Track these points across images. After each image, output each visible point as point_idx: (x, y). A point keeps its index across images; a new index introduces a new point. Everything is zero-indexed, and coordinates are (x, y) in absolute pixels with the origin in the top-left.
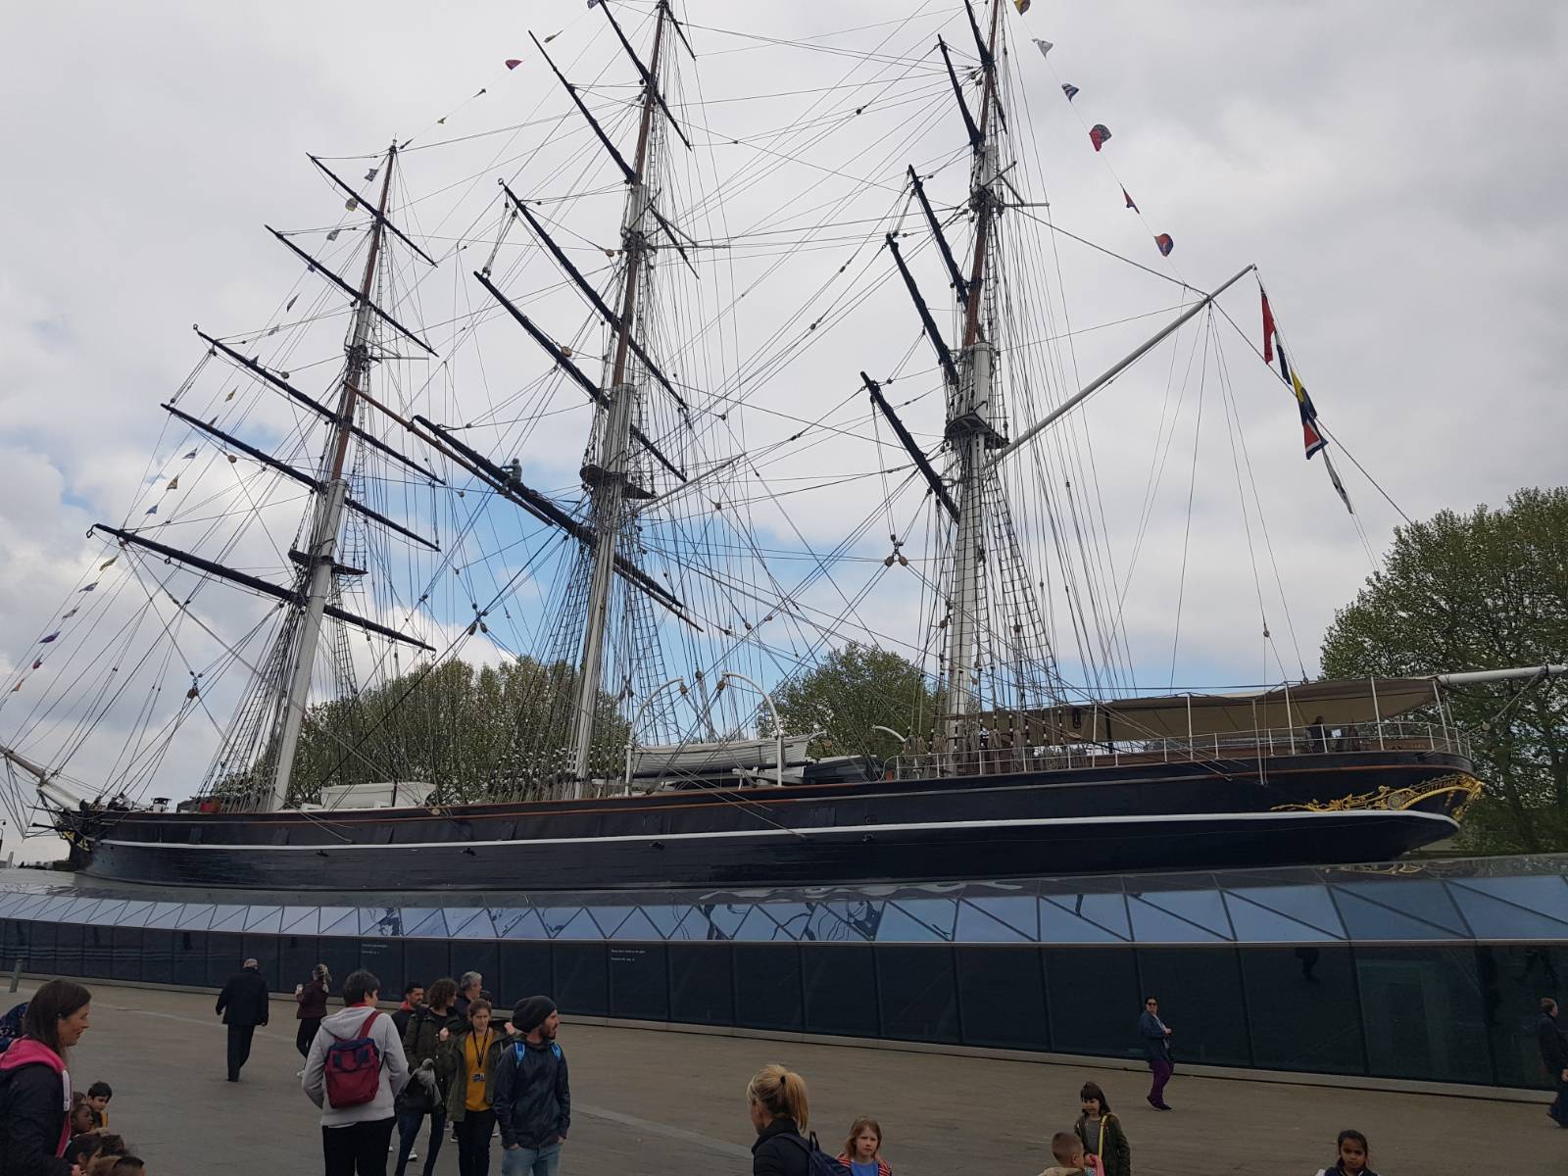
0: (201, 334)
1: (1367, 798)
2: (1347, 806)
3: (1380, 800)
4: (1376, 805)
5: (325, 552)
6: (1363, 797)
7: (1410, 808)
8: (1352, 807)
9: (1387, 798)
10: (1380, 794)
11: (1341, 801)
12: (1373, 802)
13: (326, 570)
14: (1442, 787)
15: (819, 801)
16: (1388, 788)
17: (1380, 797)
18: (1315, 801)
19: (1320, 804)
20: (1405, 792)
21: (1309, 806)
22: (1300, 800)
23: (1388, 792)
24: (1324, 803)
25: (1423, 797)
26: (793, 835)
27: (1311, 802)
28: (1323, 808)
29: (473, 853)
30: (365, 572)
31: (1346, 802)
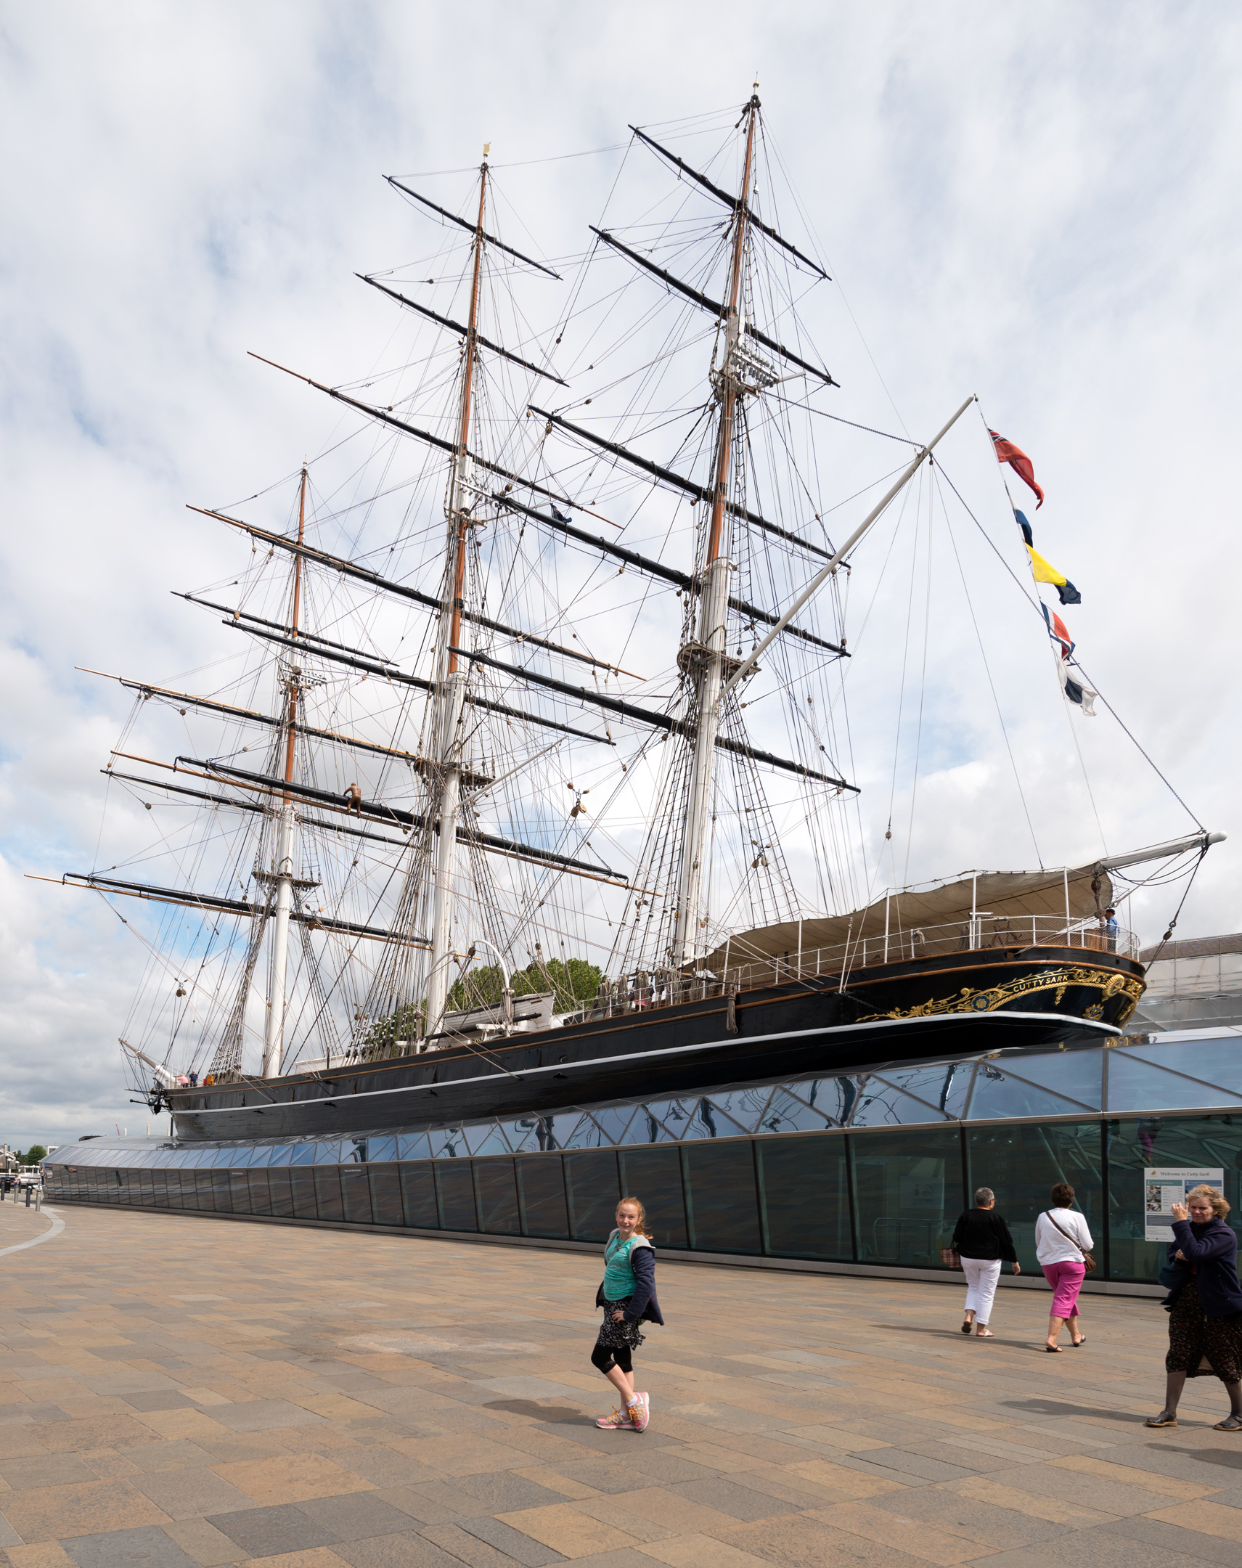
1: (949, 1002)
2: (928, 1010)
3: (963, 1003)
4: (959, 1008)
6: (944, 1001)
7: (1002, 1009)
8: (932, 1013)
9: (971, 999)
10: (963, 996)
11: (923, 1007)
12: (956, 1006)
16: (972, 990)
17: (962, 999)
18: (897, 1009)
19: (901, 1012)
20: (992, 993)
21: (891, 1015)
22: (883, 1008)
23: (971, 994)
24: (905, 1009)
25: (1016, 995)
27: (894, 1010)
28: (904, 1015)
30: (319, 884)
31: (926, 1008)
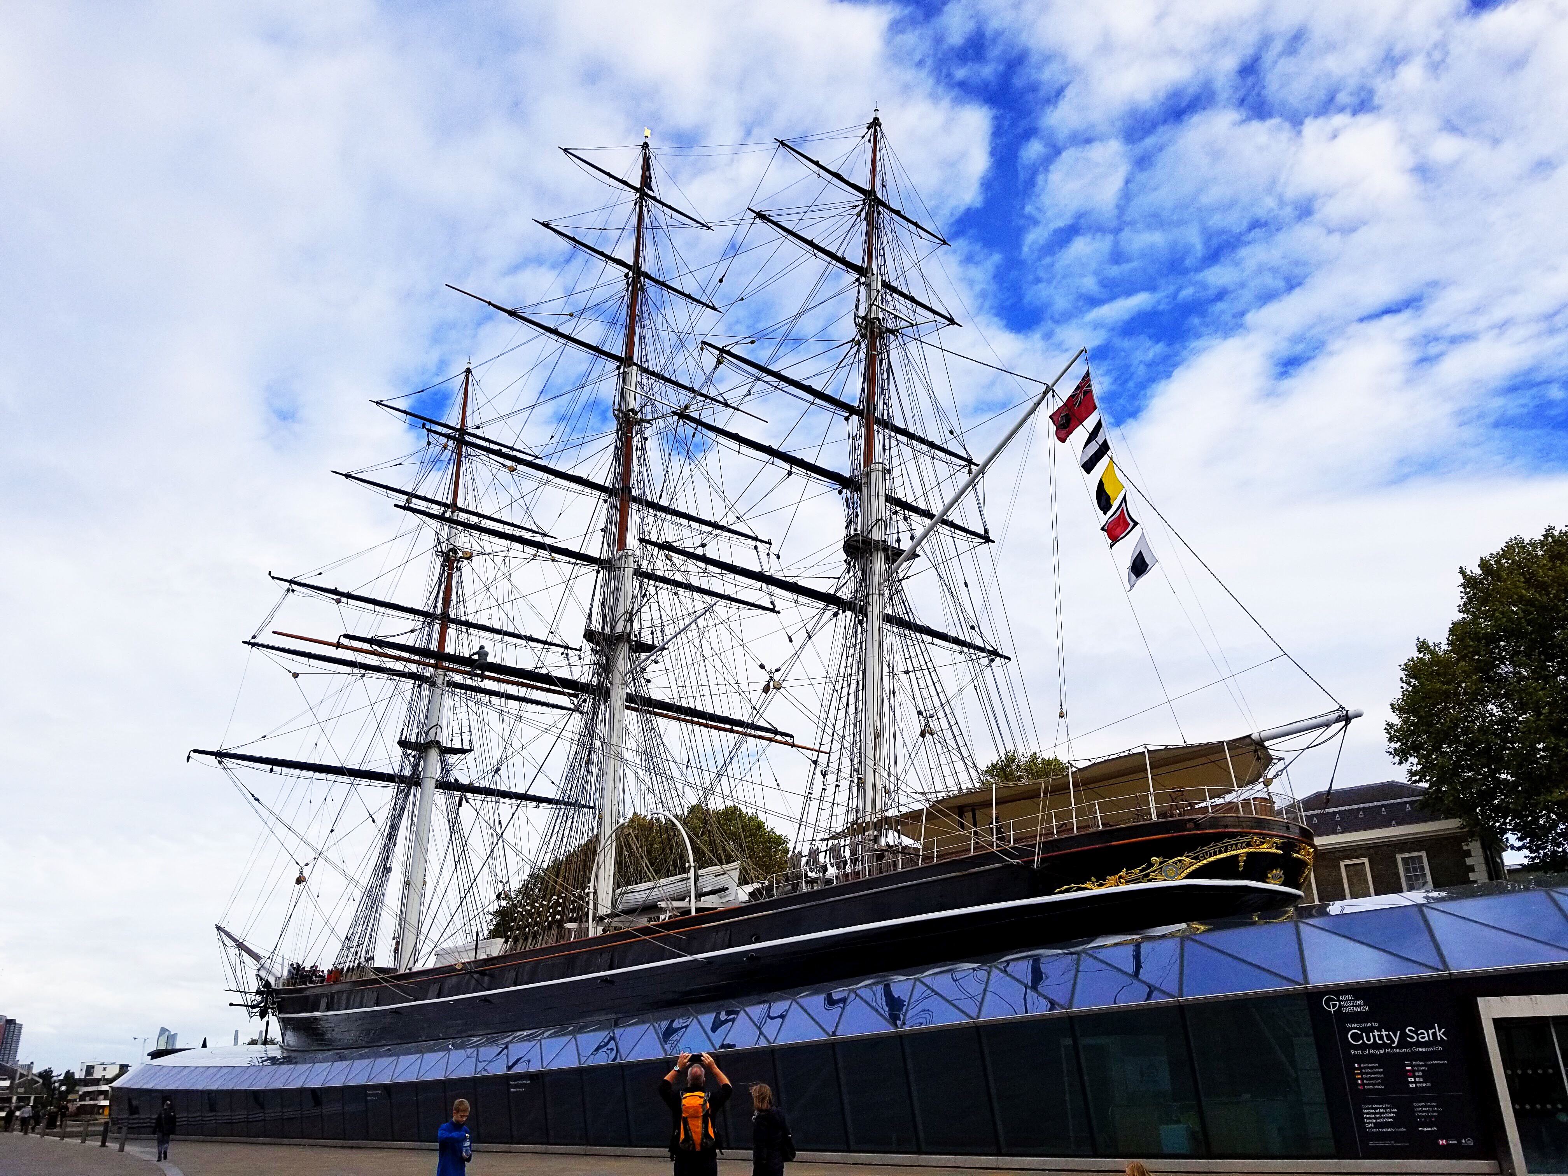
0: (274, 578)
1: (1141, 871)
2: (1122, 880)
3: (1154, 872)
4: (1151, 877)
5: (431, 737)
6: (1137, 870)
7: (1189, 876)
8: (1127, 882)
9: (1161, 868)
10: (1153, 865)
11: (1117, 876)
12: (1147, 875)
13: (434, 754)
14: (1226, 851)
15: (718, 925)
16: (1161, 859)
17: (1152, 869)
18: (1093, 879)
19: (1097, 882)
20: (1180, 861)
21: (1087, 885)
22: (1080, 879)
23: (1161, 863)
24: (1101, 880)
25: (1202, 863)
26: (696, 960)
27: (1090, 881)
28: (1101, 885)
29: (489, 1001)
30: (470, 751)
31: (1120, 877)
